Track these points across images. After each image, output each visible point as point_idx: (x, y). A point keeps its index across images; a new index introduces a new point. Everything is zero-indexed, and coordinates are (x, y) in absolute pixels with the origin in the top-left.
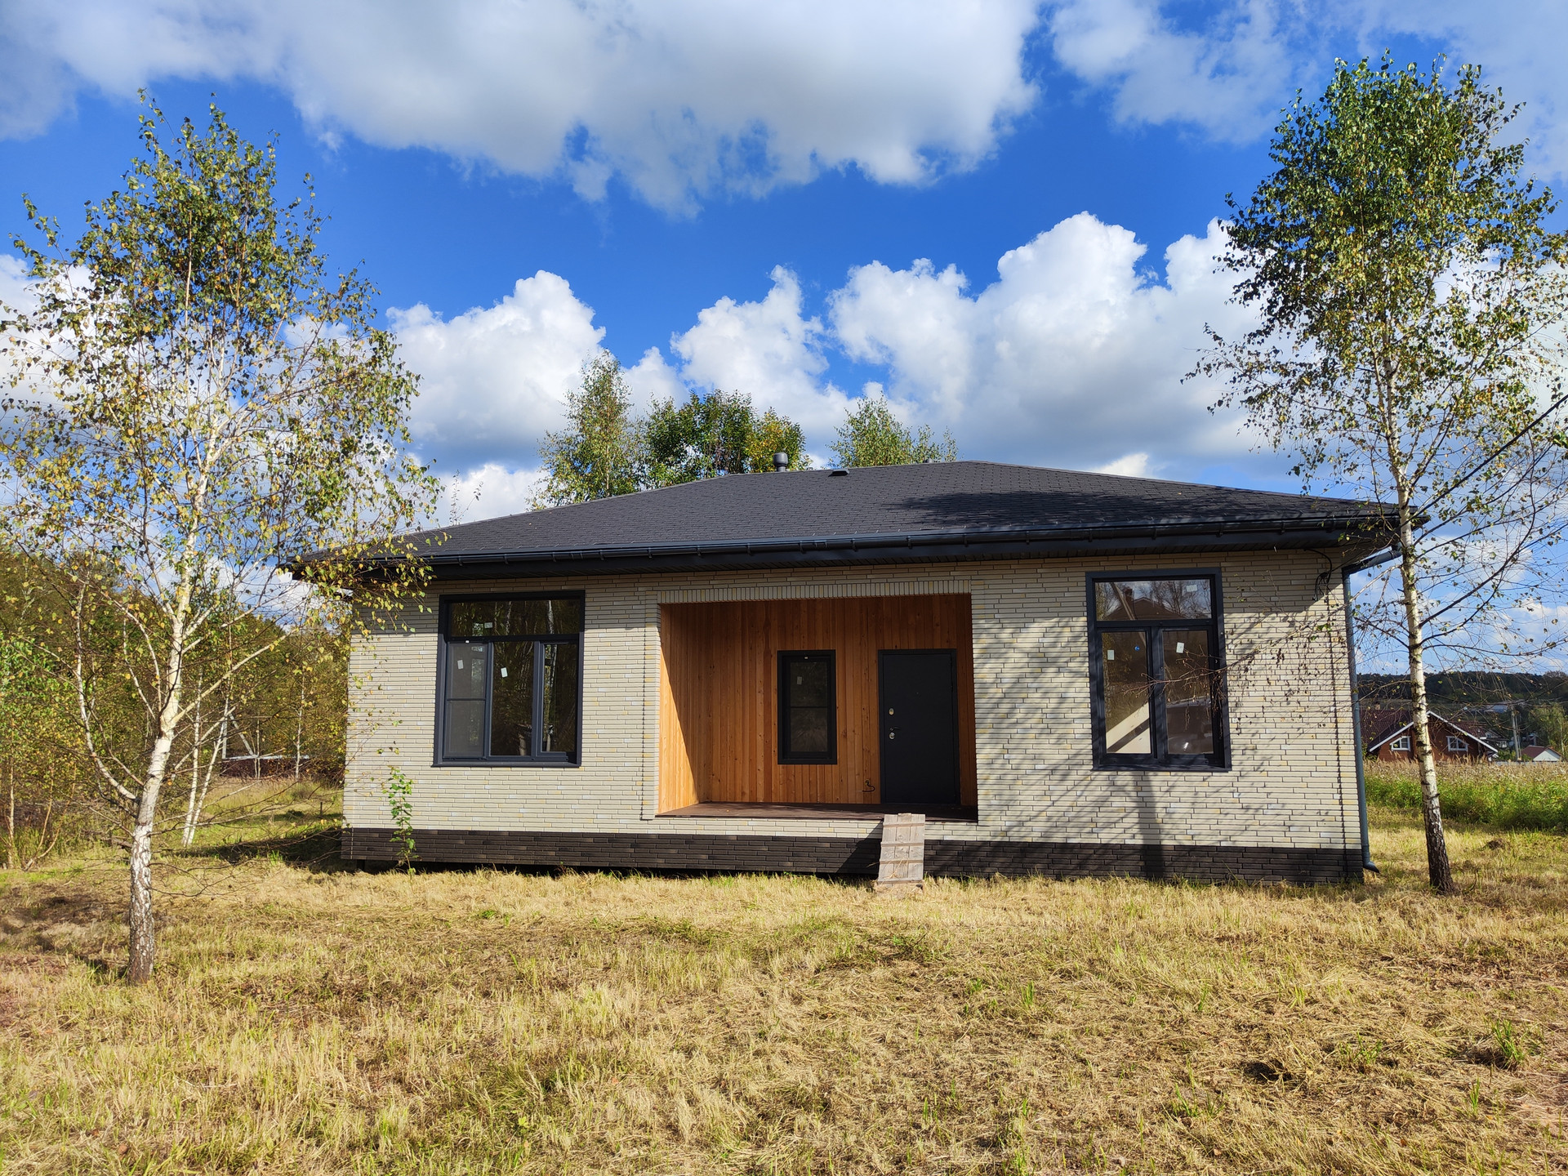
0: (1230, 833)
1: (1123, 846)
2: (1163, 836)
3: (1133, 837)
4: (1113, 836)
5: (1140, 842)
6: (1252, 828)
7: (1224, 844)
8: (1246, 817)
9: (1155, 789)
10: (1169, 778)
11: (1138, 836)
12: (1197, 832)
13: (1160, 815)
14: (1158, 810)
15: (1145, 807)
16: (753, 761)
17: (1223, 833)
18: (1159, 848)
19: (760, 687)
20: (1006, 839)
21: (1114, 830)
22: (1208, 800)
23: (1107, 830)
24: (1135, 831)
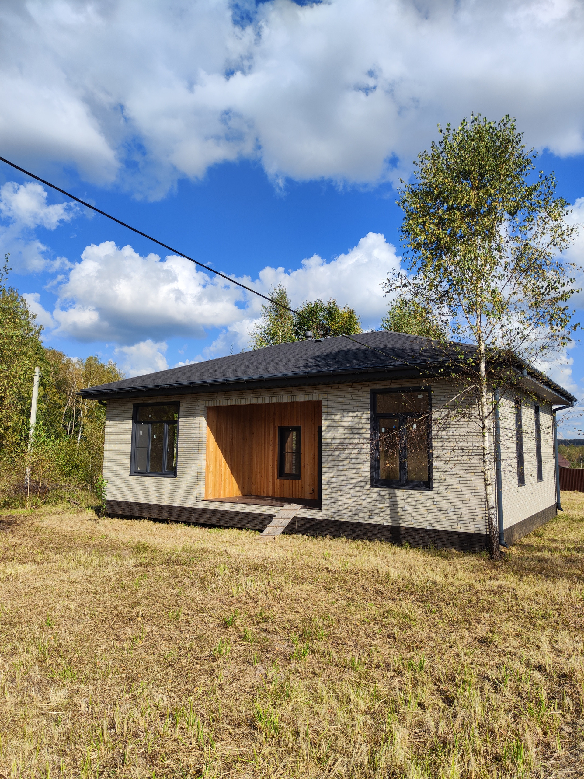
0: (432, 522)
1: (383, 526)
2: (400, 522)
3: (387, 522)
4: (378, 520)
5: (390, 524)
6: (442, 520)
7: (428, 528)
8: (439, 514)
9: (398, 498)
10: (404, 493)
11: (389, 521)
12: (416, 521)
13: (400, 511)
14: (399, 509)
15: (393, 506)
16: (268, 477)
17: (428, 522)
18: (399, 528)
19: (271, 443)
20: (333, 519)
21: (379, 518)
22: (422, 505)
23: (376, 517)
24: (388, 518)
